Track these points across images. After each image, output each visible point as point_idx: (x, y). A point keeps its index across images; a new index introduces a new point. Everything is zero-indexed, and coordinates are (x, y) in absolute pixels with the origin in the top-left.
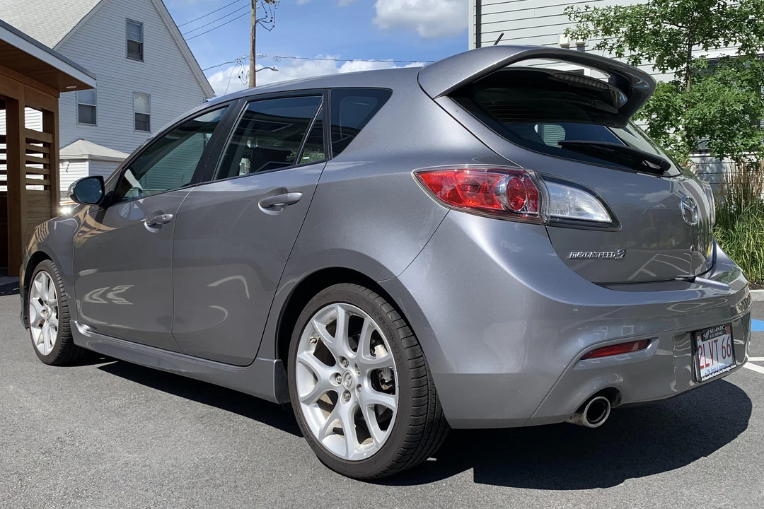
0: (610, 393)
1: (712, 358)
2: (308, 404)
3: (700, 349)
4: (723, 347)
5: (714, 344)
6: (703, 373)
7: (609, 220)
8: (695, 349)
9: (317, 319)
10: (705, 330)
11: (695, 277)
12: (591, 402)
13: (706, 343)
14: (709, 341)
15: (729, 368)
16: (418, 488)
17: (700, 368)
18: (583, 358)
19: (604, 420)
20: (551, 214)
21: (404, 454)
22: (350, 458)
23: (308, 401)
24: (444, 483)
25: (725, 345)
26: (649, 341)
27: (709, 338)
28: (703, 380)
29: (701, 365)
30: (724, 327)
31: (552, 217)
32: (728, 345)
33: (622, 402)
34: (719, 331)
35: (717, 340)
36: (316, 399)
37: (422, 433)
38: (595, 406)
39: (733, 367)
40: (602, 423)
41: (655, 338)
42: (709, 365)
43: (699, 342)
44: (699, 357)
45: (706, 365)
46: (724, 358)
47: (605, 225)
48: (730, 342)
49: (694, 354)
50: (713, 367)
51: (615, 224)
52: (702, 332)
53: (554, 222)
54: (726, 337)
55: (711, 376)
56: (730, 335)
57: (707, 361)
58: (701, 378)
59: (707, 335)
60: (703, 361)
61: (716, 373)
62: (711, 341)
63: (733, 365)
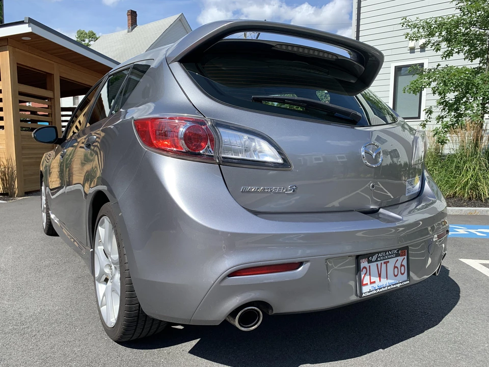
0: (262, 304)
1: (380, 276)
2: (99, 282)
3: (364, 270)
4: (395, 267)
5: (384, 266)
6: (365, 289)
7: (280, 161)
8: (358, 270)
9: (100, 225)
10: (372, 254)
11: (379, 209)
12: (243, 310)
13: (373, 266)
14: (377, 263)
15: (400, 284)
17: (361, 284)
18: (230, 275)
19: (256, 326)
20: (223, 155)
22: (108, 325)
23: (100, 279)
24: (165, 350)
25: (398, 265)
26: (301, 264)
27: (377, 261)
28: (364, 295)
29: (364, 283)
30: (398, 251)
31: (223, 158)
32: (402, 265)
33: (274, 312)
34: (390, 254)
35: (388, 262)
37: (138, 317)
38: (246, 313)
39: (405, 283)
40: (254, 328)
41: (307, 261)
42: (374, 282)
43: (364, 263)
44: (363, 276)
45: (371, 283)
46: (396, 276)
47: (276, 166)
48: (405, 263)
49: (356, 274)
50: (380, 284)
51: (286, 164)
52: (368, 256)
53: (227, 162)
54: (400, 258)
55: (375, 292)
56: (406, 257)
57: (373, 279)
58: (361, 293)
59: (374, 258)
60: (366, 280)
61: (383, 289)
62: (379, 263)
63: (406, 281)
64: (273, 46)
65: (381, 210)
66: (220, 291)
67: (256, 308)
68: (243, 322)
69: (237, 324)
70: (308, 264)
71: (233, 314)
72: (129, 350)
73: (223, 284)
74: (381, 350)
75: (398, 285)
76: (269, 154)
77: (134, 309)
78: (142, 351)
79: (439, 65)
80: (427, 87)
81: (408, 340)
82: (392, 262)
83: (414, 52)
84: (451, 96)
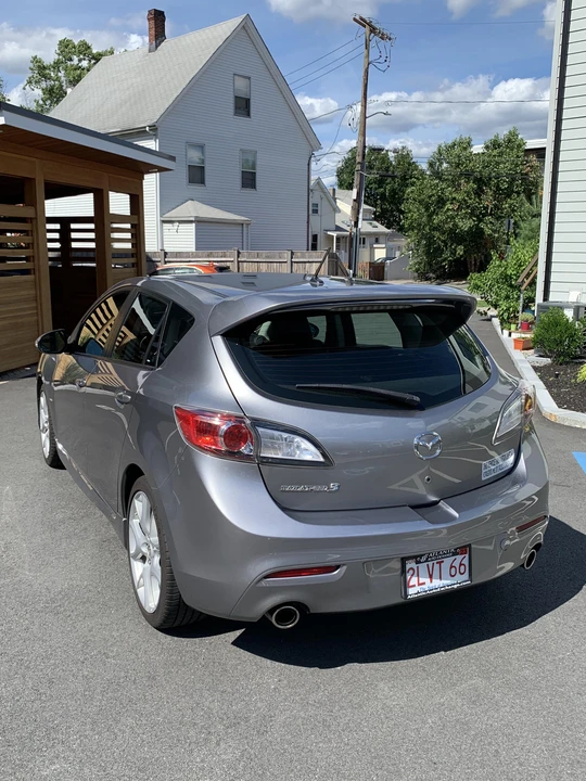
0: (298, 604)
1: (431, 577)
2: (135, 558)
3: (411, 572)
4: (451, 567)
5: (436, 565)
6: (412, 591)
7: (322, 459)
8: (404, 571)
9: (136, 499)
10: (421, 556)
11: (439, 501)
12: (279, 609)
13: (423, 567)
14: (428, 563)
15: (459, 585)
17: (406, 585)
18: (266, 577)
19: (293, 624)
20: (263, 455)
24: (207, 640)
25: (456, 564)
26: (337, 567)
27: (427, 561)
28: (409, 597)
29: (411, 584)
30: (456, 550)
31: (263, 457)
32: (461, 565)
33: (310, 612)
34: (445, 554)
35: (443, 561)
38: (283, 612)
39: (465, 584)
40: (291, 626)
41: (343, 565)
42: (424, 584)
43: (410, 565)
44: (409, 577)
45: (419, 584)
46: (452, 576)
47: (316, 464)
48: (466, 562)
49: (401, 576)
50: (431, 585)
51: (328, 462)
52: (417, 559)
53: (267, 462)
54: (459, 558)
55: (424, 593)
56: (467, 556)
57: (421, 580)
58: (406, 595)
59: (424, 559)
60: (414, 581)
61: (435, 591)
62: (430, 564)
63: (466, 582)
65: (442, 504)
66: (257, 591)
67: (293, 608)
68: (279, 620)
69: (274, 621)
70: (345, 567)
71: (271, 611)
72: (169, 637)
73: (259, 585)
74: (442, 652)
75: (455, 586)
76: (309, 453)
78: (183, 639)
82: (447, 562)
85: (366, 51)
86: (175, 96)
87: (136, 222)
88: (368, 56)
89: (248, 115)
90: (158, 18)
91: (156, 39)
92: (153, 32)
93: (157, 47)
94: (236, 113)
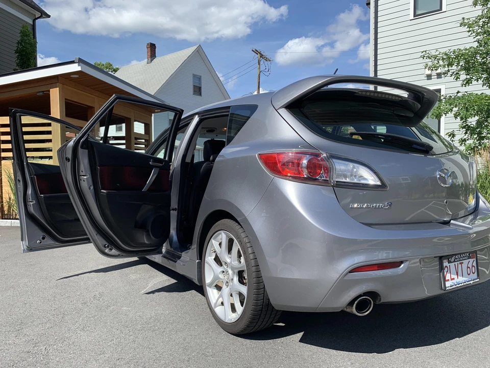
0: (373, 295)
1: (457, 275)
2: (210, 287)
3: (446, 269)
4: (468, 267)
5: (460, 266)
6: (448, 284)
7: (379, 183)
8: (442, 269)
9: (214, 239)
10: (452, 256)
11: (450, 220)
12: (359, 300)
13: (452, 265)
14: (455, 263)
15: (473, 281)
16: (262, 342)
17: (445, 280)
18: (351, 272)
19: (368, 312)
20: (336, 180)
21: (251, 322)
22: (226, 321)
23: (210, 286)
25: (470, 265)
26: (402, 262)
27: (454, 261)
29: (447, 279)
30: (469, 254)
31: (337, 182)
32: (473, 266)
33: (382, 301)
34: (464, 257)
35: (463, 263)
36: (214, 284)
37: (262, 311)
38: (361, 302)
39: (476, 280)
40: (367, 313)
41: (407, 261)
42: (454, 279)
43: (446, 264)
44: (445, 273)
45: (452, 279)
46: (469, 275)
47: (376, 187)
48: (475, 264)
49: (440, 272)
50: (458, 280)
51: (383, 186)
52: (448, 257)
53: (340, 185)
54: (471, 260)
55: (455, 287)
56: (475, 259)
57: (453, 276)
58: (446, 288)
59: (453, 259)
60: (448, 277)
61: (461, 285)
62: (456, 263)
63: (476, 279)
64: (356, 93)
65: (452, 222)
66: (343, 284)
67: (369, 298)
68: (359, 309)
69: (354, 310)
70: (407, 263)
71: (351, 303)
73: (346, 278)
74: (457, 339)
75: (471, 282)
76: (370, 179)
77: (259, 304)
79: (458, 92)
80: (449, 112)
81: (477, 332)
82: (466, 262)
83: (431, 79)
84: (473, 121)
85: (258, 66)
86: (163, 83)
87: (148, 139)
88: (259, 68)
89: (200, 94)
90: (152, 47)
91: (151, 57)
92: (149, 54)
93: (151, 61)
94: (194, 94)
